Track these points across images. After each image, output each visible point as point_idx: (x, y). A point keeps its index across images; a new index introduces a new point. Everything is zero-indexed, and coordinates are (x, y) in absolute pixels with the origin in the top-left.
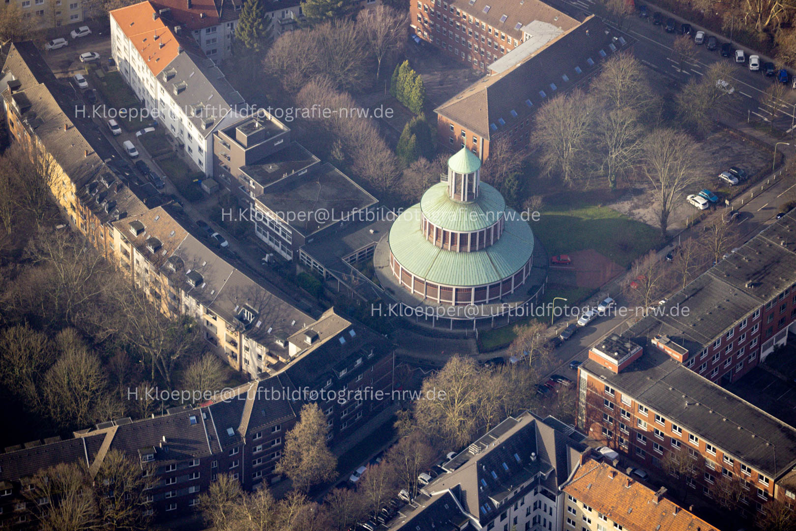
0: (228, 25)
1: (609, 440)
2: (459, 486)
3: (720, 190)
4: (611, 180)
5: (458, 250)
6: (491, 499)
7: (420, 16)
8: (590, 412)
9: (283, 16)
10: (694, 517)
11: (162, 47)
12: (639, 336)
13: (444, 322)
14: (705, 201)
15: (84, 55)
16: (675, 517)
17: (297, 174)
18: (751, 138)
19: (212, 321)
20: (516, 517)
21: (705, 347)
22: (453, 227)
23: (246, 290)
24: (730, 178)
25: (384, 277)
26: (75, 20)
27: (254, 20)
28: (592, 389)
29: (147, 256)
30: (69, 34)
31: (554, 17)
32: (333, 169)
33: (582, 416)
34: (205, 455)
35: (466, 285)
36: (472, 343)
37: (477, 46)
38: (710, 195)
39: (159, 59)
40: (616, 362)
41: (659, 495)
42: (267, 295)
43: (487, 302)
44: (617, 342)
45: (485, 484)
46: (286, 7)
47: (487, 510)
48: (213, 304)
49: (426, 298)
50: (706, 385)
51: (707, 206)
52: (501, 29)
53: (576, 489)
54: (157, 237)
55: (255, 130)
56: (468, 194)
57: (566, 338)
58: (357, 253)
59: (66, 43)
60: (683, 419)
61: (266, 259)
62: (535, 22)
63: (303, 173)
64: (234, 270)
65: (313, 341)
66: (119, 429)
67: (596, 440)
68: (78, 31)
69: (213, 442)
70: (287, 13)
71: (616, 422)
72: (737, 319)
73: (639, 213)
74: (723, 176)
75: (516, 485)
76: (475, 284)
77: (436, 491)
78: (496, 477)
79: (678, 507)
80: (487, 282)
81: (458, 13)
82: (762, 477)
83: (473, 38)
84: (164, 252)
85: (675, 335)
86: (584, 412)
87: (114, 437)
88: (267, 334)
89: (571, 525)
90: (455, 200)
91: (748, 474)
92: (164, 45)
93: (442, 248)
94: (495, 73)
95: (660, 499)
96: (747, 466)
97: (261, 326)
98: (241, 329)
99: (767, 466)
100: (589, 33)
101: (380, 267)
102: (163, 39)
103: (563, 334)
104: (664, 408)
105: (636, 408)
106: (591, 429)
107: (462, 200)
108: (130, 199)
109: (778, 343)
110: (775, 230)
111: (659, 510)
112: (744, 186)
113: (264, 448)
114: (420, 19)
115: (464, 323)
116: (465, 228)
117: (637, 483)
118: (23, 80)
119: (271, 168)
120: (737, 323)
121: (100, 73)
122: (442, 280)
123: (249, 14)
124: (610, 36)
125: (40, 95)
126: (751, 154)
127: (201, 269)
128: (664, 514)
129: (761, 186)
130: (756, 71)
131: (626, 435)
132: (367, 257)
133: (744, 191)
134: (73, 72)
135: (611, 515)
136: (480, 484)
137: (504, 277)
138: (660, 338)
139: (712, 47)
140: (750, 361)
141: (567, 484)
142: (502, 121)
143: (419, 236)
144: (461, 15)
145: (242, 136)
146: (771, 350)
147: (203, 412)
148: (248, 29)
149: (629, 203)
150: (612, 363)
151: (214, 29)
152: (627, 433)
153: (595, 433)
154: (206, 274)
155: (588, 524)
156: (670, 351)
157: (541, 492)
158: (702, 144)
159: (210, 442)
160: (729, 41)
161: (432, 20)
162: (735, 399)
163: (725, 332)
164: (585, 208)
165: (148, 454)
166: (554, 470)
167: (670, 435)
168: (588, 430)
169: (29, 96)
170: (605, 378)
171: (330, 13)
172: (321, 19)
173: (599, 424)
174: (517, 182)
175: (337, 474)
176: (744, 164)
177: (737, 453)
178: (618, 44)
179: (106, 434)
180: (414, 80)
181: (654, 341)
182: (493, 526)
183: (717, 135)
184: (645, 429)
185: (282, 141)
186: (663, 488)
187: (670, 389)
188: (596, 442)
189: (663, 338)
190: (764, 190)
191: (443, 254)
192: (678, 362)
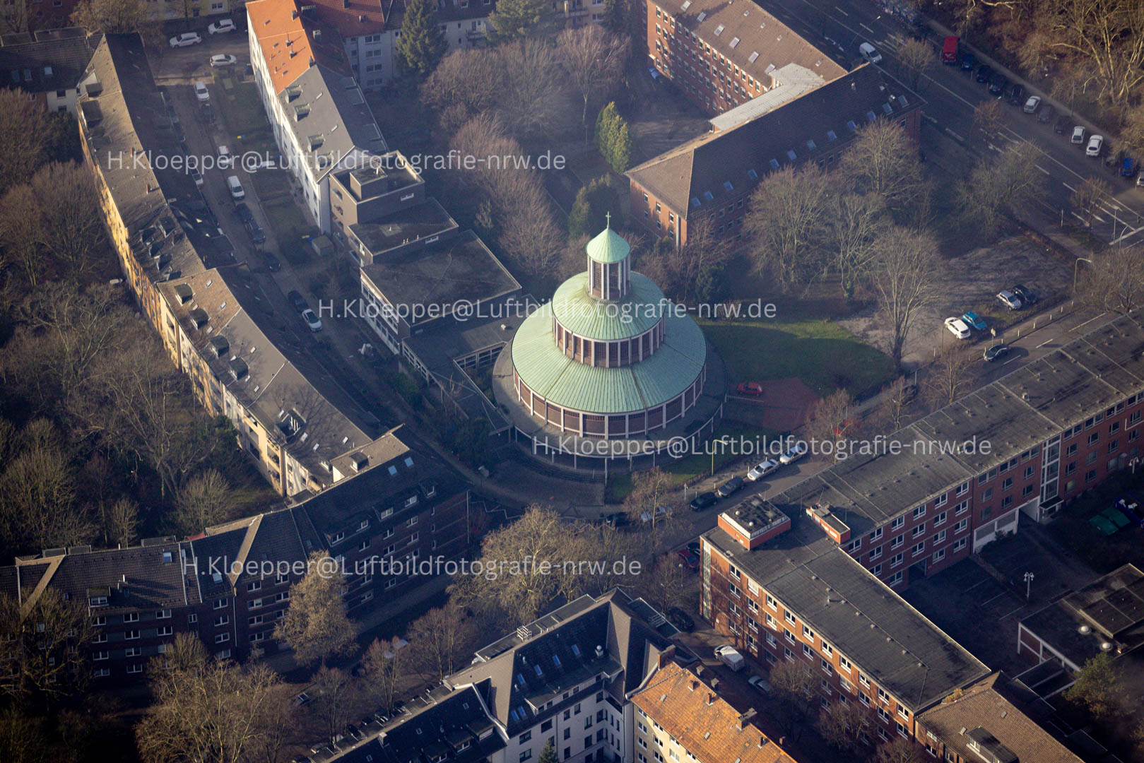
0: (397, 34)
1: (736, 637)
2: (489, 680)
3: (994, 315)
4: (845, 287)
5: (593, 364)
6: (528, 702)
7: (659, 43)
8: (715, 598)
9: (474, 28)
10: (783, 753)
11: (292, 56)
12: (794, 503)
13: (566, 458)
14: (965, 327)
15: (215, 58)
16: (759, 750)
17: (424, 241)
18: (1057, 247)
19: (253, 427)
20: (569, 729)
21: (878, 525)
22: (586, 332)
23: (296, 390)
24: (1011, 299)
25: (501, 390)
26: (218, 11)
27: (419, 31)
28: (716, 567)
29: (190, 332)
30: (207, 29)
31: (816, 62)
32: (474, 239)
33: (707, 601)
34: (178, 604)
35: (596, 411)
36: (599, 489)
37: (722, 91)
38: (976, 320)
39: (286, 72)
40: (748, 535)
41: (744, 719)
42: (320, 399)
43: (627, 437)
44: (758, 508)
45: (523, 681)
46: (479, 17)
47: (520, 716)
48: (255, 405)
49: (548, 423)
50: (863, 578)
51: (969, 334)
52: (749, 71)
53: (646, 700)
54: (204, 309)
55: (375, 177)
56: (611, 290)
57: (725, 495)
58: (477, 355)
59: (198, 39)
60: (817, 621)
61: (362, 351)
62: (792, 65)
63: (432, 240)
64: (286, 362)
65: (360, 467)
66: (64, 559)
67: (723, 636)
68: (217, 25)
69: (192, 590)
70: (479, 24)
71: (743, 615)
72: (932, 493)
73: (876, 336)
74: (1003, 297)
75: (566, 687)
76: (609, 411)
77: (461, 684)
78: (540, 673)
79: (765, 737)
80: (625, 410)
81: (701, 45)
82: (901, 709)
83: (717, 79)
84: (210, 330)
85: (843, 507)
86: (709, 597)
87: (58, 569)
88: (312, 451)
89: (642, 746)
90: (594, 297)
91: (886, 702)
92: (296, 54)
93: (574, 359)
94: (719, 129)
95: (744, 725)
96: (885, 692)
97: (307, 440)
98: (282, 442)
99: (909, 694)
100: (856, 86)
101: (500, 376)
102: (295, 48)
103: (722, 489)
104: (796, 603)
105: (764, 599)
106: (717, 621)
107: (603, 297)
108: (187, 255)
109: (1002, 529)
110: (1020, 377)
111: (742, 739)
112: (1028, 312)
113: (264, 603)
114: (659, 47)
115: (594, 462)
116: (601, 335)
117: (721, 700)
118: (105, 85)
119: (390, 230)
120: (930, 498)
121: (228, 84)
122: (566, 402)
123: (412, 23)
124: (887, 93)
125: (114, 106)
126: (1050, 270)
127: (248, 357)
128: (747, 745)
129: (1050, 315)
130: (1094, 157)
131: (754, 633)
132: (489, 360)
133: (1026, 319)
134: (196, 79)
135: (683, 739)
136: (515, 680)
137: (650, 405)
138: (818, 507)
139: (1044, 119)
140: (956, 550)
141: (637, 692)
142: (708, 194)
143: (550, 338)
144: (704, 46)
145: (356, 184)
146: (991, 537)
147: (182, 548)
148: (410, 41)
149: (867, 321)
150: (743, 535)
151: (377, 38)
152: (755, 629)
153: (722, 627)
154: (253, 363)
155: (660, 746)
156: (826, 528)
157: (607, 699)
158: (990, 250)
159: (187, 589)
160: (1069, 112)
161: (673, 51)
162: (896, 599)
163: (911, 508)
164: (806, 322)
165: (100, 596)
166: (623, 671)
167: (801, 638)
168: (714, 621)
169: (102, 107)
170: (732, 555)
171: (521, 30)
172: (510, 37)
173: (724, 614)
174: (711, 279)
175: (357, 646)
176: (1038, 283)
177: (875, 673)
178: (896, 106)
179: (49, 564)
180: (619, 129)
181: (809, 512)
182: (530, 738)
183: (1014, 240)
184: (775, 628)
185: (413, 195)
186: (751, 710)
187: (813, 578)
188: (722, 638)
189: (821, 509)
190: (1054, 320)
191: (573, 368)
192: (836, 543)
